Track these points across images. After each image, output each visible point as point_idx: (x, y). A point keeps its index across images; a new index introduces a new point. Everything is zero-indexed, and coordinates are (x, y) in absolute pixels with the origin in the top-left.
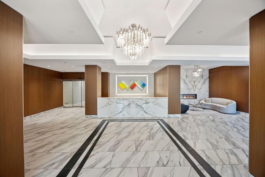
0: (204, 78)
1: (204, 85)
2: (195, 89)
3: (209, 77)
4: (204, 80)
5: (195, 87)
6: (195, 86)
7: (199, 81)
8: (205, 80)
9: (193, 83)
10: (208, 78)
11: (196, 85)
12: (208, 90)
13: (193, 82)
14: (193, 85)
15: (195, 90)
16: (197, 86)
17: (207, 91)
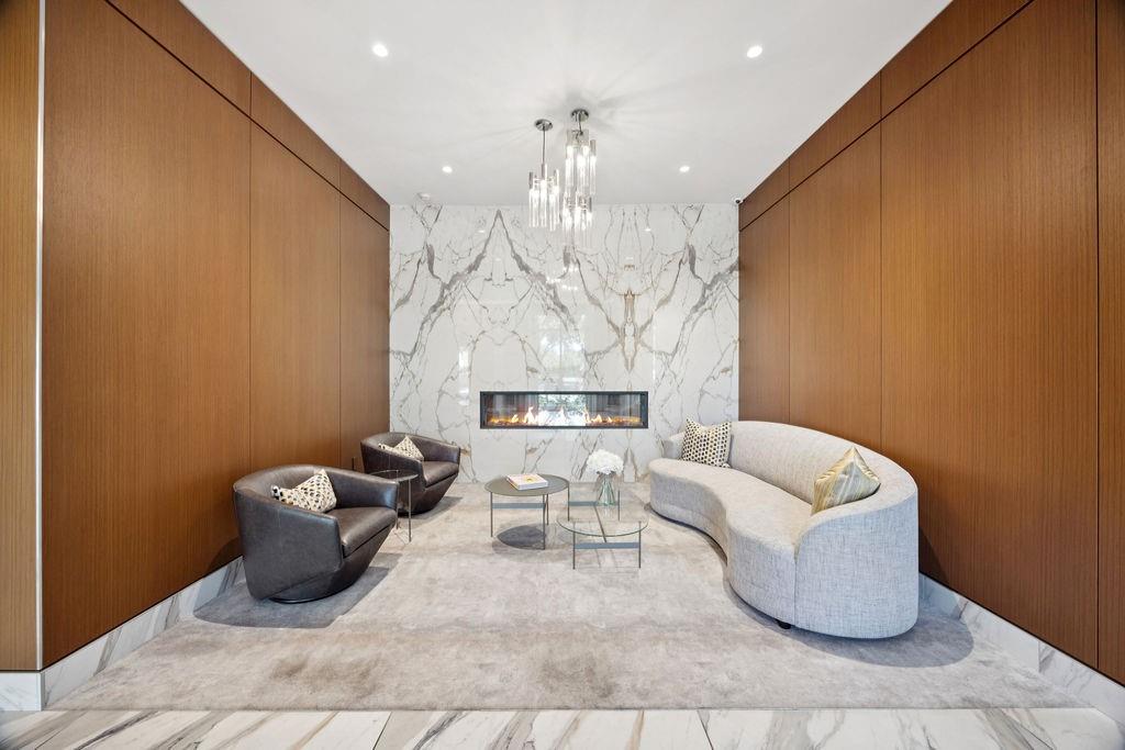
0: (705, 270)
1: (704, 321)
2: (630, 353)
3: (743, 266)
4: (707, 287)
5: (629, 341)
6: (629, 330)
7: (661, 295)
8: (714, 282)
9: (616, 306)
10: (731, 269)
11: (640, 320)
12: (733, 359)
13: (620, 304)
14: (619, 321)
15: (630, 365)
16: (644, 336)
17: (726, 370)
